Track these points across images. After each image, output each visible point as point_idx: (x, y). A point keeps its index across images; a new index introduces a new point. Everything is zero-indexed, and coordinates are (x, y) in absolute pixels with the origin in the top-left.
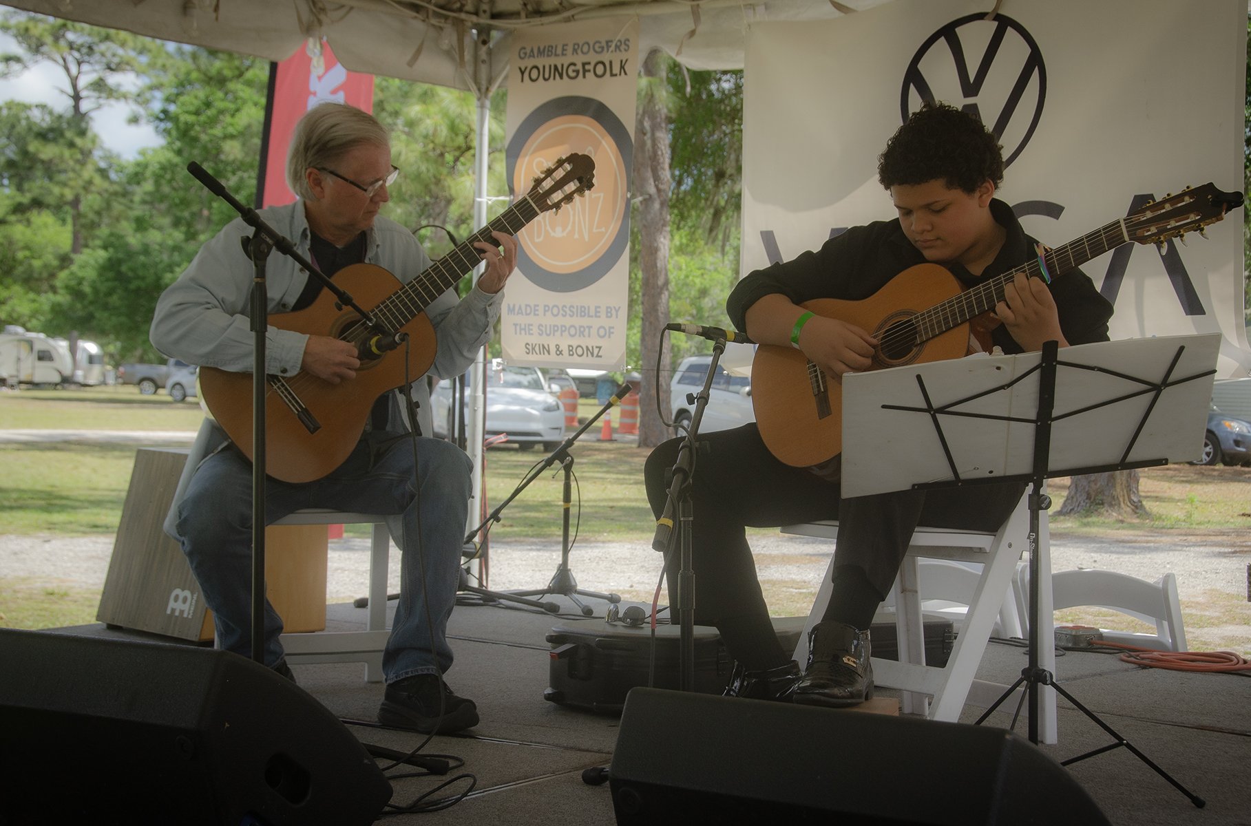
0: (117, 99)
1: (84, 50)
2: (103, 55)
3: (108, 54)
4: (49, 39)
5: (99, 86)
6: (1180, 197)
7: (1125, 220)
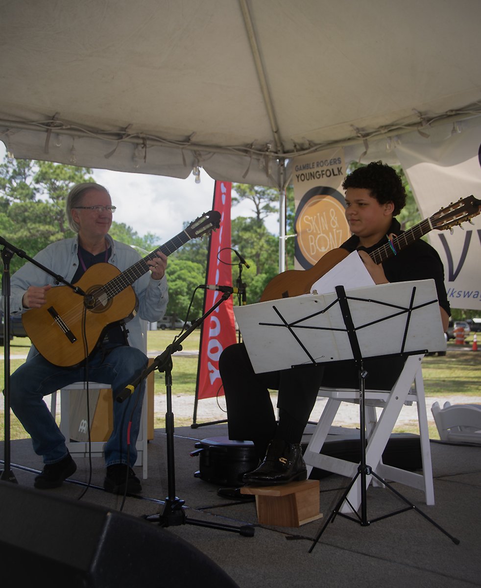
0: (274, 212)
1: (261, 194)
2: (268, 195)
3: (271, 194)
4: (248, 190)
5: (267, 208)
6: (457, 204)
7: (430, 218)
